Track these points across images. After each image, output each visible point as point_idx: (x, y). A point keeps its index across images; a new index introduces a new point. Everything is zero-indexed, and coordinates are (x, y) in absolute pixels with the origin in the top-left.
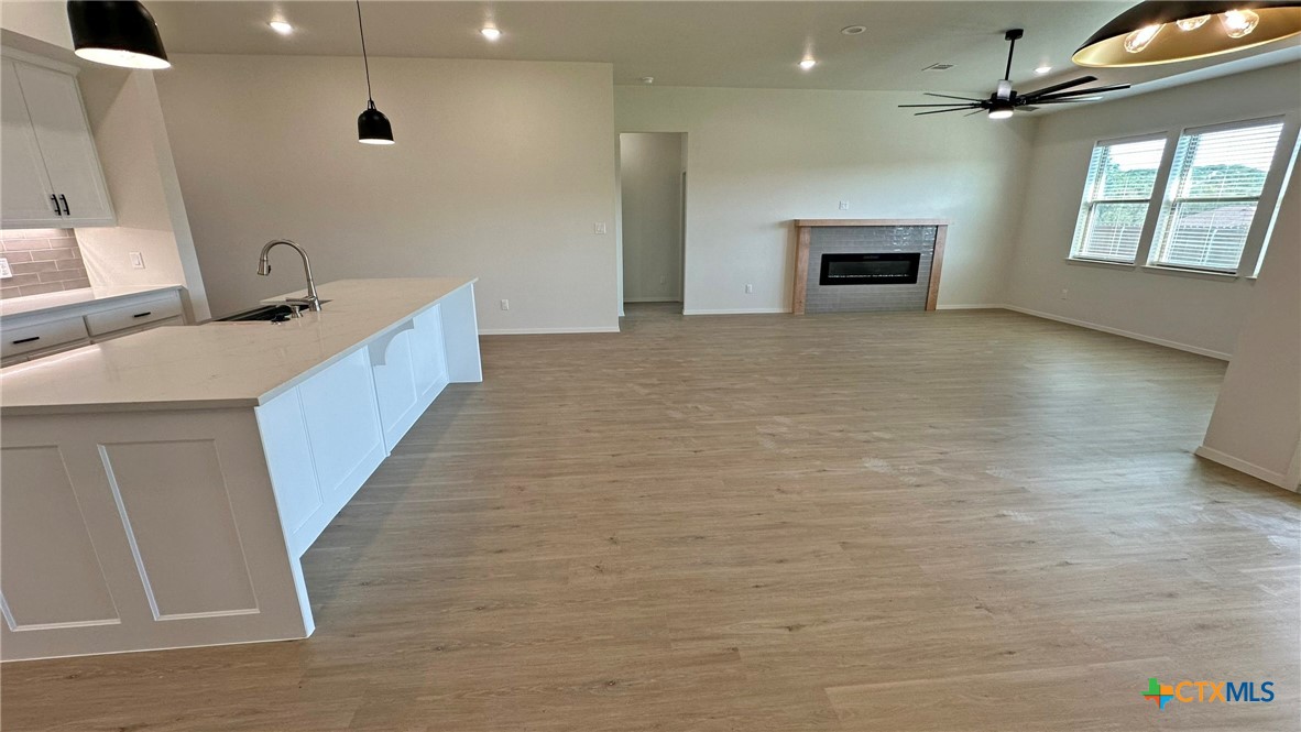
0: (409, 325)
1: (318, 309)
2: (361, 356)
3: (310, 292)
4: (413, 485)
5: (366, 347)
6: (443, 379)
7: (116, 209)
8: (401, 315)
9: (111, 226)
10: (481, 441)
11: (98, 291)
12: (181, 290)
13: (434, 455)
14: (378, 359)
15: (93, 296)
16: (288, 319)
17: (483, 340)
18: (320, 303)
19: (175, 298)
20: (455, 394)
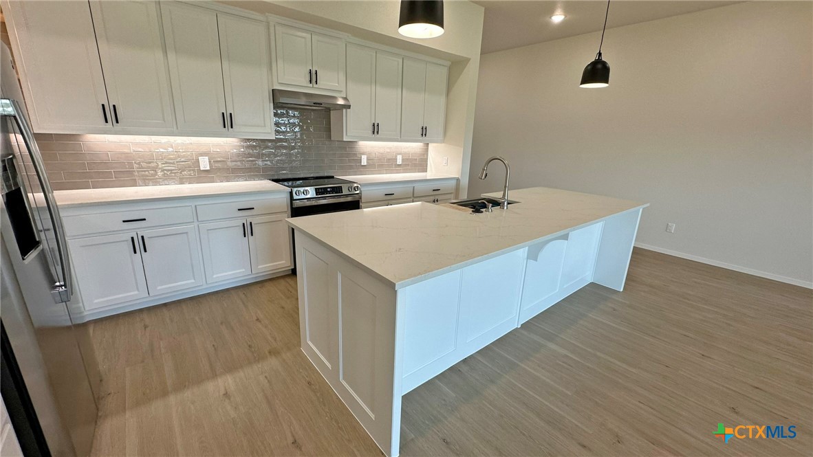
0: (565, 237)
1: (505, 208)
2: (522, 252)
3: (504, 195)
4: (523, 365)
5: (527, 248)
6: (588, 277)
7: (445, 136)
8: (562, 227)
9: (441, 143)
10: (598, 354)
11: (429, 175)
12: (458, 180)
13: (552, 346)
14: (533, 255)
15: (426, 176)
16: (482, 212)
17: (636, 251)
18: (508, 204)
19: (454, 183)
20: (593, 294)
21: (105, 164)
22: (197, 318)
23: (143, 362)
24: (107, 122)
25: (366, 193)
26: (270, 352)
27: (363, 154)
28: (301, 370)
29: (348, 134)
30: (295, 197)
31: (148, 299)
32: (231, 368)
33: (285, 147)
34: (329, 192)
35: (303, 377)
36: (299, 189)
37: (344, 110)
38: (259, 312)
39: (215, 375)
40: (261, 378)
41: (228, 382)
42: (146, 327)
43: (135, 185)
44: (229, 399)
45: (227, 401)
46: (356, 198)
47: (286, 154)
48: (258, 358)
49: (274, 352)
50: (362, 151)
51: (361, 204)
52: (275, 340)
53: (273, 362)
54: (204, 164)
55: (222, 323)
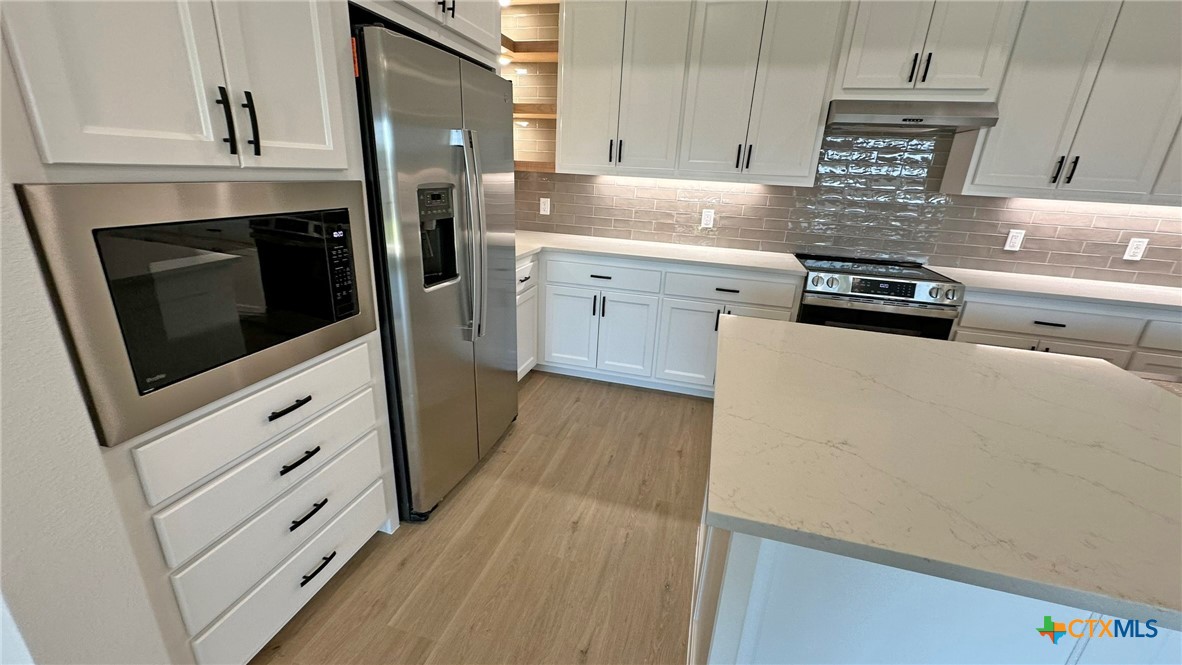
21: (609, 210)
22: (624, 414)
23: (547, 436)
24: (610, 161)
25: (975, 308)
26: (658, 505)
27: (1016, 226)
28: (672, 559)
29: (977, 181)
30: (810, 287)
31: (594, 371)
32: (604, 497)
33: (833, 202)
34: (883, 291)
35: (668, 570)
36: (822, 275)
37: (983, 132)
38: (690, 443)
39: (584, 494)
40: (622, 532)
41: (587, 509)
42: (578, 400)
43: (628, 238)
44: (573, 533)
45: (570, 532)
46: (947, 314)
47: (835, 214)
48: (640, 503)
49: (663, 510)
50: (1014, 220)
51: (954, 328)
52: (677, 493)
53: (649, 521)
54: (708, 219)
55: (641, 434)
